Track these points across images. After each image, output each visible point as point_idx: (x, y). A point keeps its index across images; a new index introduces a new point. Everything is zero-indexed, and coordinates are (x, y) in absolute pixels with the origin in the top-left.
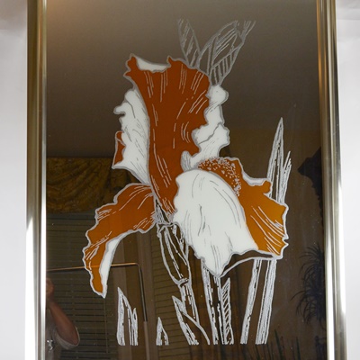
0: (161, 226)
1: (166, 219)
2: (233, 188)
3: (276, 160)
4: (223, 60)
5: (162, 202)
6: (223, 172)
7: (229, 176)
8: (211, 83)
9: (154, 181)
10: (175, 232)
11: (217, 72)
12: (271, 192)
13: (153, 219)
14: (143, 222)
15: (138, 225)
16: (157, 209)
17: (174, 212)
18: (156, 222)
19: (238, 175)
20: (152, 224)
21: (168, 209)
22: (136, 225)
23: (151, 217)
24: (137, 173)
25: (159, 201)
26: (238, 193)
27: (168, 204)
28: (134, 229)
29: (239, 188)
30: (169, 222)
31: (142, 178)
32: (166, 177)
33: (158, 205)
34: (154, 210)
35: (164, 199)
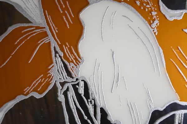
0: (63, 84)
1: (69, 74)
2: (150, 24)
5: (62, 50)
6: (138, 3)
9: (49, 18)
10: (81, 91)
13: (51, 75)
14: (37, 82)
15: (31, 87)
16: (56, 60)
17: (80, 62)
18: (56, 80)
19: (155, 7)
20: (51, 83)
21: (71, 59)
22: (28, 87)
23: (49, 73)
24: (25, 8)
25: (58, 49)
26: (156, 31)
27: (72, 53)
28: (25, 93)
29: (157, 24)
30: (73, 78)
31: (32, 15)
32: (66, 12)
33: (57, 55)
34: (52, 63)
35: (66, 46)
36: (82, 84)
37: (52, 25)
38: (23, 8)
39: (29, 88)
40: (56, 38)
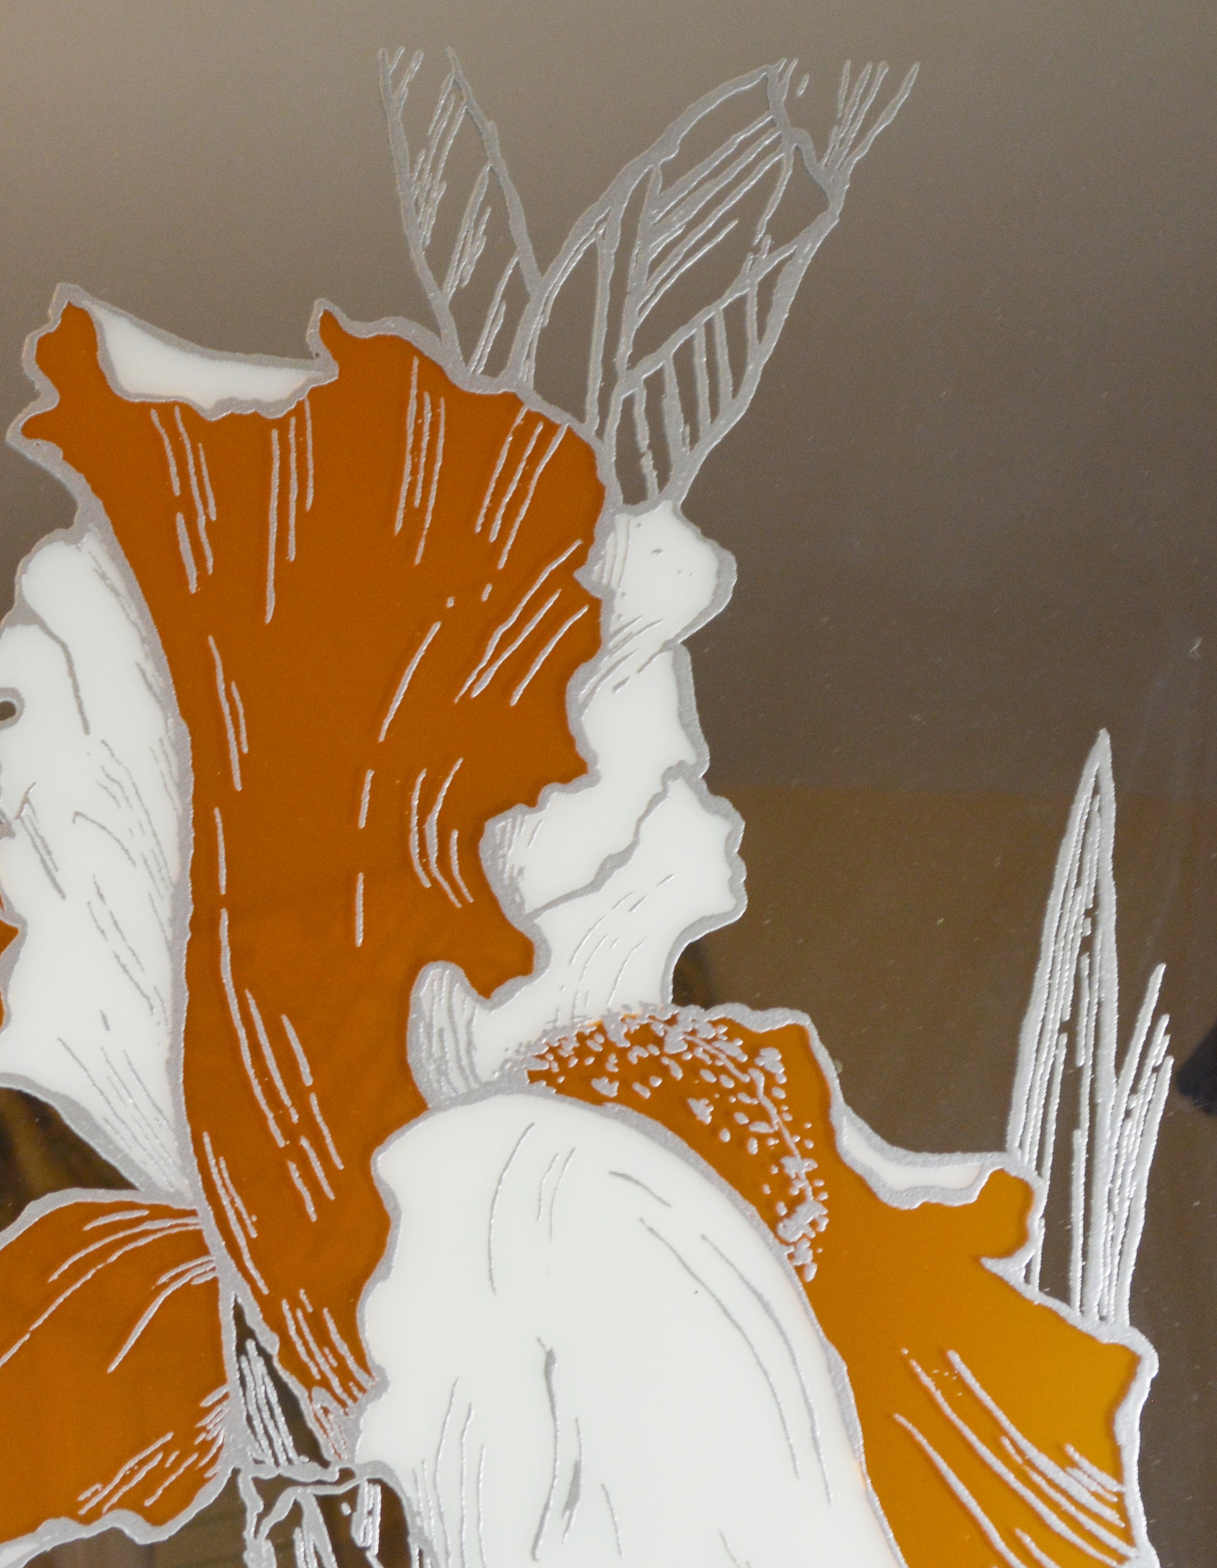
0: (269, 1489)
1: (306, 1444)
2: (772, 1221)
3: (1069, 1028)
4: (694, 330)
6: (703, 1111)
7: (741, 1136)
8: (614, 491)
9: (219, 1171)
10: (367, 1535)
11: (654, 413)
12: (1034, 1251)
13: (214, 1439)
14: (142, 1463)
15: (111, 1487)
16: (240, 1370)
17: (362, 1389)
18: (237, 1464)
19: (805, 1134)
20: (209, 1479)
21: (320, 1372)
22: (98, 1486)
23: (204, 1429)
24: (106, 1121)
25: (254, 1318)
26: (806, 1256)
27: (323, 1339)
28: (83, 1512)
29: (814, 1224)
30: (325, 1464)
31: (137, 1155)
32: (305, 1143)
33: (250, 1345)
34: (221, 1380)
35: (295, 1304)
36: (371, 1498)
37: (232, 1202)
38: (100, 1121)
39: (104, 1487)
40: (249, 1264)
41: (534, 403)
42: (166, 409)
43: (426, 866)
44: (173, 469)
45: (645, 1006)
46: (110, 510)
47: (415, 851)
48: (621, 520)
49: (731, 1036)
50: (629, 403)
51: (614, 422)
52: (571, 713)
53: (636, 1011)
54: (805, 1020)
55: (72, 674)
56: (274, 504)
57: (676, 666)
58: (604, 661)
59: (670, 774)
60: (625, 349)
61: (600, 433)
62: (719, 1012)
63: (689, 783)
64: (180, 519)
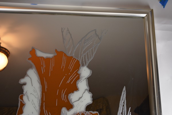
3: (122, 113)
4: (88, 51)
8: (81, 65)
11: (85, 58)
41: (74, 57)
42: (41, 57)
43: (63, 98)
44: (41, 63)
45: (83, 111)
46: (35, 66)
47: (62, 97)
48: (82, 67)
49: (91, 114)
50: (83, 57)
51: (81, 59)
52: (77, 84)
53: (82, 112)
54: (98, 113)
55: (31, 81)
56: (50, 66)
57: (86, 80)
58: (80, 80)
59: (86, 90)
60: (82, 53)
61: (80, 60)
62: (90, 112)
63: (87, 91)
64: (42, 67)
